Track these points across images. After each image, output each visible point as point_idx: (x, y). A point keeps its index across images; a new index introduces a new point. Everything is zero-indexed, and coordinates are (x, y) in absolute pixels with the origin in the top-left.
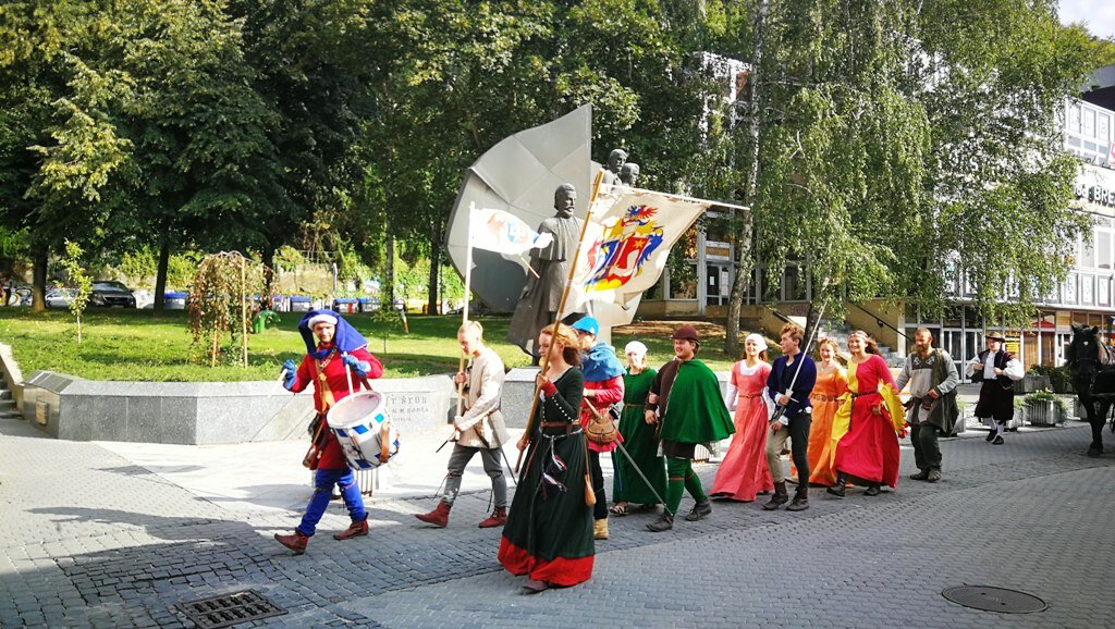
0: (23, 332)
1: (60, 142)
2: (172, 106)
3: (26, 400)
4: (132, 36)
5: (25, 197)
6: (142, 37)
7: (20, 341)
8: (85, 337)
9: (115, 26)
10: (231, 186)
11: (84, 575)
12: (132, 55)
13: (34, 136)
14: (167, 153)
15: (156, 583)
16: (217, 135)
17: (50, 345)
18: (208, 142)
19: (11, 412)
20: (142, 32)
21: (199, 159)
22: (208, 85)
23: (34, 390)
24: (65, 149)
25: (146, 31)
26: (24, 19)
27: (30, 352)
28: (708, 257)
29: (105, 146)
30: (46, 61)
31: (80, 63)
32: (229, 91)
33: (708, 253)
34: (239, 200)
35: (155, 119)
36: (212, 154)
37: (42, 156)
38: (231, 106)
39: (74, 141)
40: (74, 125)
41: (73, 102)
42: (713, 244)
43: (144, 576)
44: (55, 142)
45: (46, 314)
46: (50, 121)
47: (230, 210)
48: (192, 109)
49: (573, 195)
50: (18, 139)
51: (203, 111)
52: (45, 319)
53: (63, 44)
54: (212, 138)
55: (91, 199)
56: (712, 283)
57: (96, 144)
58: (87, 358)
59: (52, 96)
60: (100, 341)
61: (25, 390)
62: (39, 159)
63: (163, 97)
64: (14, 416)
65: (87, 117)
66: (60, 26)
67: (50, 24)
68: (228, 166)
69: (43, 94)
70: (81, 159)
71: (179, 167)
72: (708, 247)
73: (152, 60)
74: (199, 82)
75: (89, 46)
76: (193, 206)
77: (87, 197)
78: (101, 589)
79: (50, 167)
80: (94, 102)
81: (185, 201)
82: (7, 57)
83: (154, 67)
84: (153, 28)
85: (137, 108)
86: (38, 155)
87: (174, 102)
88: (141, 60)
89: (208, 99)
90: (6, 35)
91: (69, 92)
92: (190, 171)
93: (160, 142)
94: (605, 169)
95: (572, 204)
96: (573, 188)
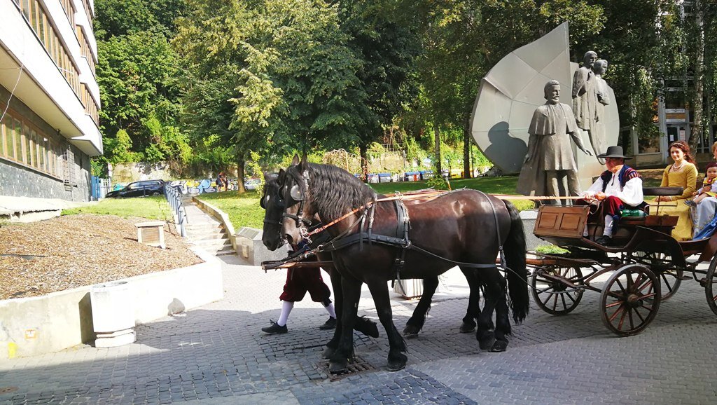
0: (234, 205)
1: (244, 95)
2: (301, 64)
3: (237, 244)
4: (276, 26)
5: (229, 129)
6: (282, 25)
7: (233, 211)
9: (267, 22)
10: (338, 108)
12: (278, 37)
13: (230, 93)
14: (301, 93)
15: (305, 350)
16: (327, 79)
17: (247, 212)
18: (322, 84)
19: (231, 251)
20: (282, 23)
21: (318, 94)
22: (320, 49)
23: (241, 238)
24: (247, 98)
25: (284, 21)
26: (221, 25)
27: (238, 216)
28: (668, 120)
29: (267, 94)
30: (234, 49)
31: (250, 47)
32: (332, 50)
33: (667, 118)
34: (344, 117)
35: (293, 73)
36: (325, 90)
37: (236, 104)
38: (335, 60)
39: (251, 93)
40: (250, 84)
41: (249, 70)
42: (670, 111)
43: (299, 346)
44: (241, 95)
45: (245, 194)
46: (238, 83)
47: (338, 124)
48: (313, 65)
49: (558, 87)
50: (223, 96)
51: (318, 65)
52: (245, 197)
53: (241, 37)
54: (325, 80)
55: (264, 126)
57: (263, 93)
59: (238, 68)
61: (236, 238)
63: (296, 60)
64: (232, 253)
65: (256, 78)
66: (239, 27)
67: (234, 26)
68: (336, 97)
69: (234, 68)
70: (256, 103)
71: (308, 101)
72: (667, 114)
73: (288, 39)
74: (315, 48)
75: (255, 36)
76: (318, 124)
77: (261, 125)
78: (276, 353)
79: (240, 110)
80: (259, 69)
81: (314, 121)
82: (214, 49)
83: (290, 43)
84: (287, 19)
85: (283, 68)
86: (233, 104)
87: (302, 62)
88: (282, 40)
89: (321, 58)
90: (212, 36)
91: (246, 65)
92: (314, 103)
93: (296, 87)
94: (581, 66)
95: (557, 94)
96: (558, 83)
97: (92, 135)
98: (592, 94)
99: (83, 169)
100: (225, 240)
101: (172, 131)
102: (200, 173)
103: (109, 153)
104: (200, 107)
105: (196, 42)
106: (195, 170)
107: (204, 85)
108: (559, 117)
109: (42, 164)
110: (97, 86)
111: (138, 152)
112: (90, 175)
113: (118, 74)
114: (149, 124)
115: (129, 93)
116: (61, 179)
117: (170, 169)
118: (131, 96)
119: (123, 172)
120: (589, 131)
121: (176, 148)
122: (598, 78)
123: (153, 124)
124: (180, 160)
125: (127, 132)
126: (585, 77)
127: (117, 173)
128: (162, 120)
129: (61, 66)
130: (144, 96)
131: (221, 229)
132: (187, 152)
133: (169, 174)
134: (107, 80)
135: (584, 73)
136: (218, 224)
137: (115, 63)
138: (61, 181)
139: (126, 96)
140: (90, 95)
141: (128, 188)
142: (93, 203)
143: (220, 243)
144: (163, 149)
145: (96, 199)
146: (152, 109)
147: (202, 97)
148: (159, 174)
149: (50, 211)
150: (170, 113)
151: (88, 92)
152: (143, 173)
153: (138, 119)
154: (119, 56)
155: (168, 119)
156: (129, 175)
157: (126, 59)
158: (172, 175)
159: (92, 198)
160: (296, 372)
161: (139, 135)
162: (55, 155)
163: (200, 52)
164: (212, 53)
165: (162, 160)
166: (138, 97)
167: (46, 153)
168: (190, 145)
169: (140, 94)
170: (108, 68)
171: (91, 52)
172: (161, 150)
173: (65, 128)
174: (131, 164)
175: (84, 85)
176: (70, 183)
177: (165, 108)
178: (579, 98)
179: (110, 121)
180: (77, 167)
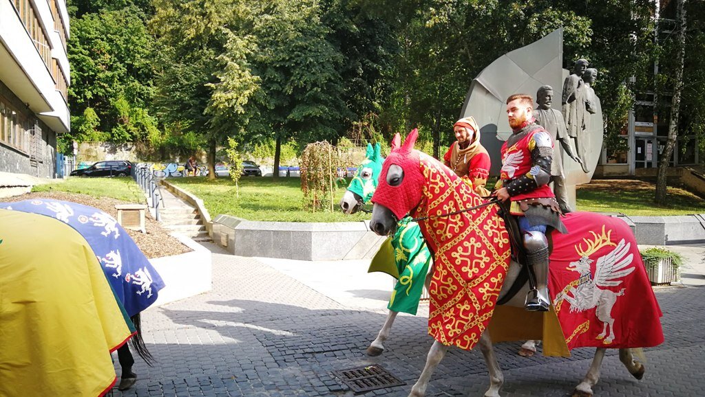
0: (208, 191)
1: (222, 80)
2: (281, 54)
3: (215, 232)
4: (257, 14)
5: (204, 113)
6: (263, 13)
7: (207, 197)
8: (240, 194)
9: (248, 8)
10: (315, 100)
11: (274, 347)
12: (258, 25)
13: (207, 78)
14: (279, 83)
15: (316, 355)
16: (307, 70)
17: (222, 199)
18: (302, 75)
19: (207, 238)
20: (263, 11)
21: (298, 85)
22: (301, 39)
23: (219, 225)
24: (224, 84)
25: (265, 10)
26: (200, 9)
27: (213, 203)
28: (636, 133)
29: (245, 81)
30: (212, 34)
31: (230, 32)
32: (313, 42)
33: (636, 130)
34: (321, 110)
35: (272, 62)
36: (305, 82)
37: (212, 89)
38: (315, 52)
39: (229, 80)
40: (228, 70)
41: (227, 56)
42: (639, 124)
43: (308, 350)
44: (219, 80)
45: (216, 181)
46: (216, 68)
47: (316, 116)
48: (293, 56)
50: (199, 80)
51: (299, 56)
52: (216, 184)
53: (220, 22)
54: (305, 71)
55: (239, 113)
56: (639, 152)
57: (241, 80)
58: (243, 206)
59: (215, 54)
60: (249, 197)
61: (214, 226)
62: (212, 90)
63: (276, 50)
64: (208, 241)
65: (235, 64)
66: (218, 12)
67: (213, 11)
68: (315, 89)
69: (210, 53)
70: (233, 89)
71: (286, 92)
72: (636, 126)
73: (269, 27)
74: (296, 38)
75: (234, 23)
76: (295, 115)
77: (237, 111)
78: (286, 357)
79: (217, 95)
80: (238, 56)
81: (290, 112)
82: (191, 33)
83: (270, 31)
84: (269, 8)
85: (261, 57)
86: (210, 89)
87: (283, 52)
88: (263, 28)
89: (303, 49)
90: (190, 20)
91: (224, 50)
92: (292, 93)
93: (275, 77)
94: (571, 74)
95: (550, 100)
96: (551, 88)
97: (60, 111)
98: (580, 102)
99: (49, 146)
100: (200, 226)
101: (140, 113)
102: (166, 157)
103: (75, 132)
104: (175, 90)
105: (173, 25)
106: (162, 154)
107: (179, 68)
108: (551, 122)
109: (9, 137)
110: (67, 62)
111: (105, 132)
112: (55, 152)
113: (88, 52)
114: (118, 105)
115: (98, 72)
116: (28, 154)
117: (136, 150)
118: (101, 75)
119: (88, 151)
120: (575, 138)
121: (144, 130)
122: (587, 86)
123: (122, 105)
124: (147, 143)
125: (95, 110)
126: (576, 85)
127: (82, 151)
128: (131, 102)
129: (34, 38)
130: (113, 77)
131: (195, 215)
132: (154, 134)
133: (135, 156)
134: (76, 57)
135: (575, 81)
136: (192, 209)
137: (85, 41)
138: (28, 156)
139: (96, 75)
140: (61, 71)
141: (93, 168)
142: (58, 180)
143: (195, 229)
144: (130, 130)
145: (61, 177)
146: (121, 90)
147: (177, 80)
148: (125, 155)
149: (21, 186)
150: (140, 95)
151: (59, 68)
152: (108, 153)
153: (107, 99)
154: (89, 34)
155: (137, 100)
156: (94, 154)
157: (96, 38)
158: (138, 157)
159: (56, 175)
160: (312, 381)
161: (106, 115)
162: (22, 129)
163: (177, 34)
164: (190, 37)
165: (128, 141)
166: (107, 77)
167: (14, 127)
168: (158, 128)
169: (109, 74)
170: (79, 45)
171: (64, 27)
172: (128, 131)
173: (34, 103)
174: (97, 144)
175: (55, 61)
176: (36, 159)
177: (135, 89)
178: (568, 105)
179: (77, 99)
180: (44, 142)
